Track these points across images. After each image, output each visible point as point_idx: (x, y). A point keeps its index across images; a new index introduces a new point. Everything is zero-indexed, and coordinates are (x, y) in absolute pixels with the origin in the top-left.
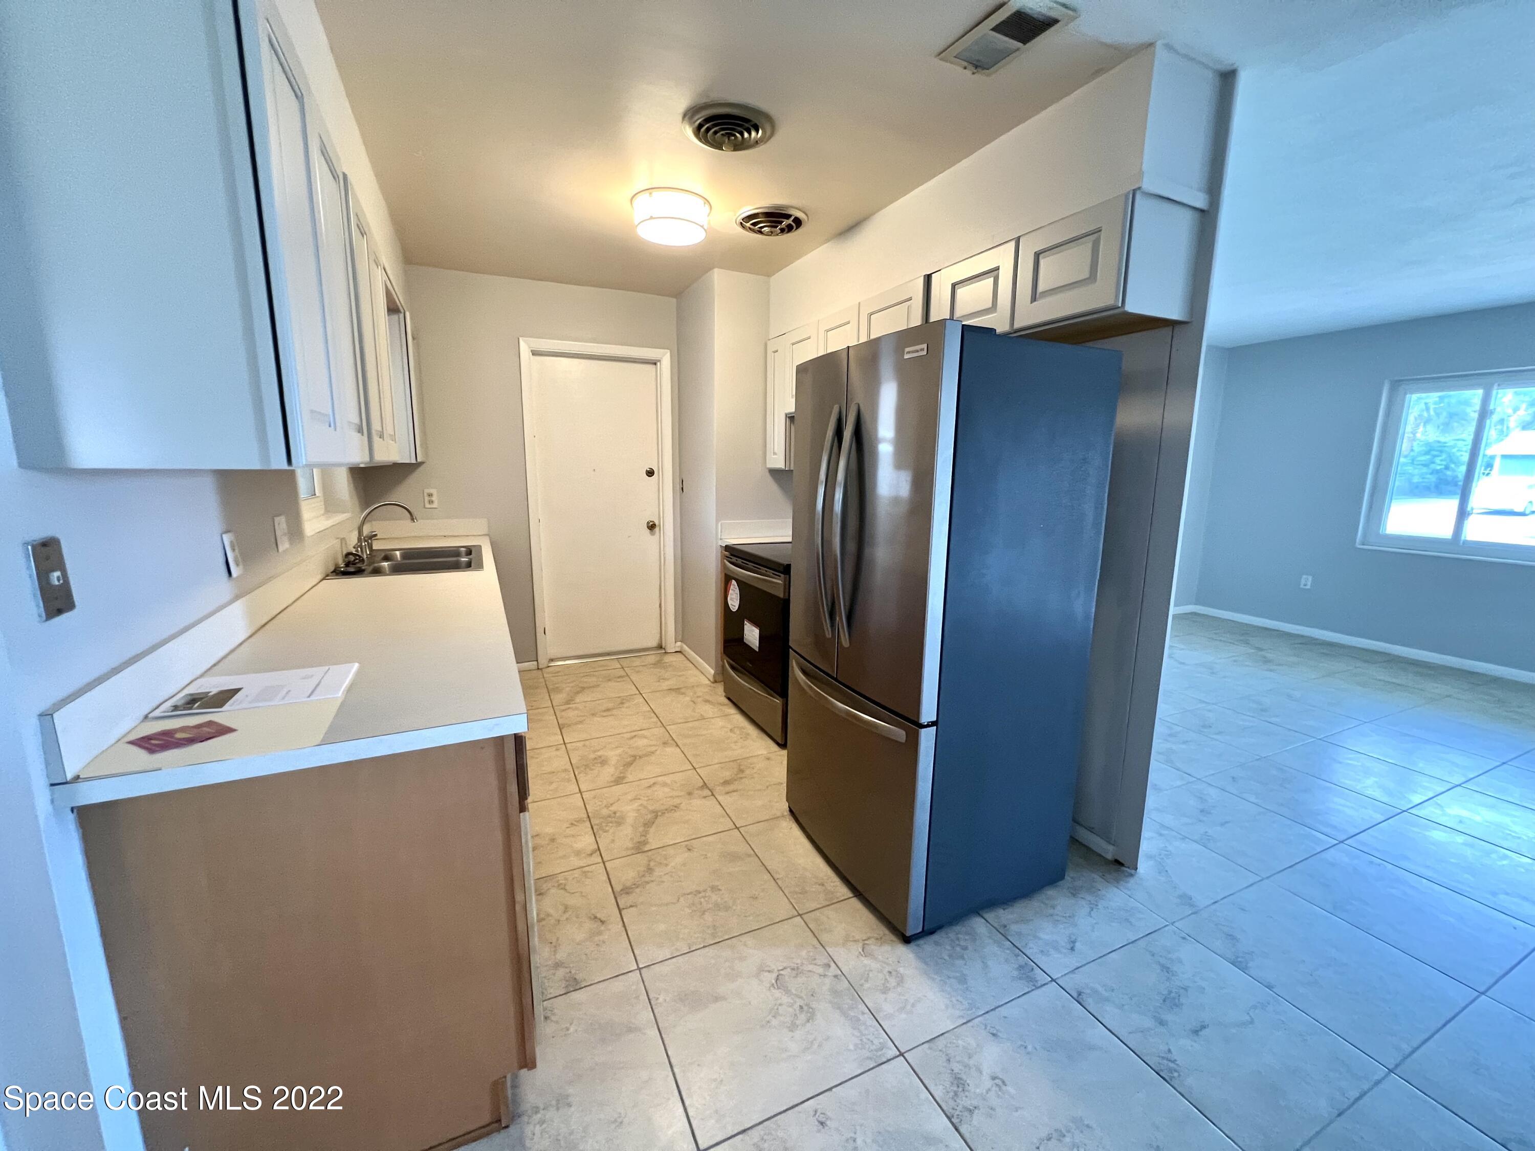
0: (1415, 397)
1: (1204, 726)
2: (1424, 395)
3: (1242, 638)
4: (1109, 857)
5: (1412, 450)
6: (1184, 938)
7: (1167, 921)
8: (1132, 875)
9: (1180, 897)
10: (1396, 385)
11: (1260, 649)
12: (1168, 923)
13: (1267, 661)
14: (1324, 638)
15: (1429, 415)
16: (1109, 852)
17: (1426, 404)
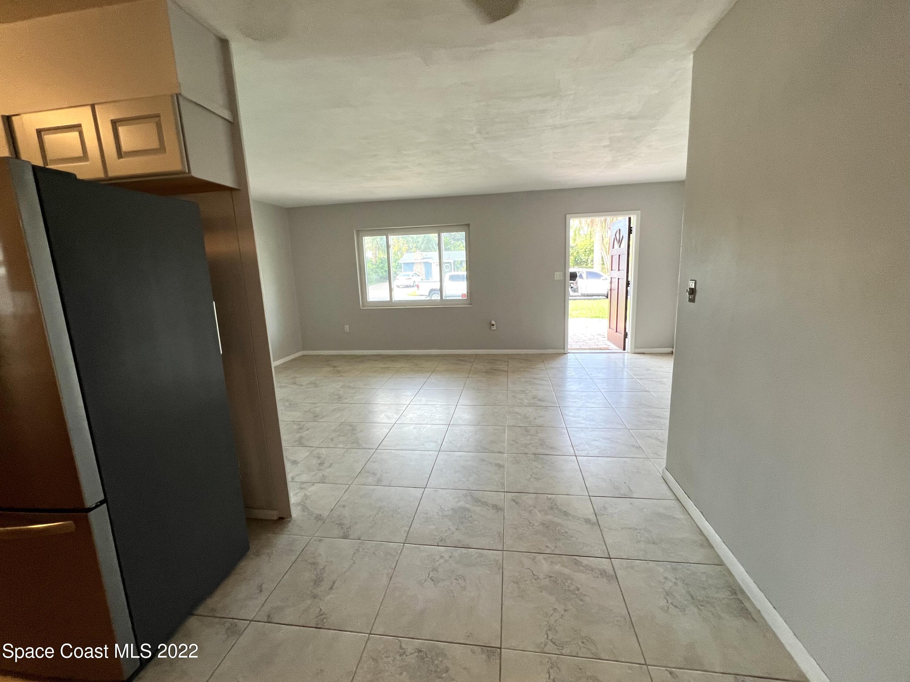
0: (366, 238)
1: (315, 417)
2: (375, 237)
3: (327, 363)
4: (275, 518)
5: (377, 262)
6: (320, 540)
7: (310, 536)
8: (290, 521)
9: (315, 518)
10: (358, 232)
11: (335, 367)
12: (311, 537)
13: (339, 372)
14: (359, 354)
15: (379, 247)
16: (274, 515)
17: (377, 241)
